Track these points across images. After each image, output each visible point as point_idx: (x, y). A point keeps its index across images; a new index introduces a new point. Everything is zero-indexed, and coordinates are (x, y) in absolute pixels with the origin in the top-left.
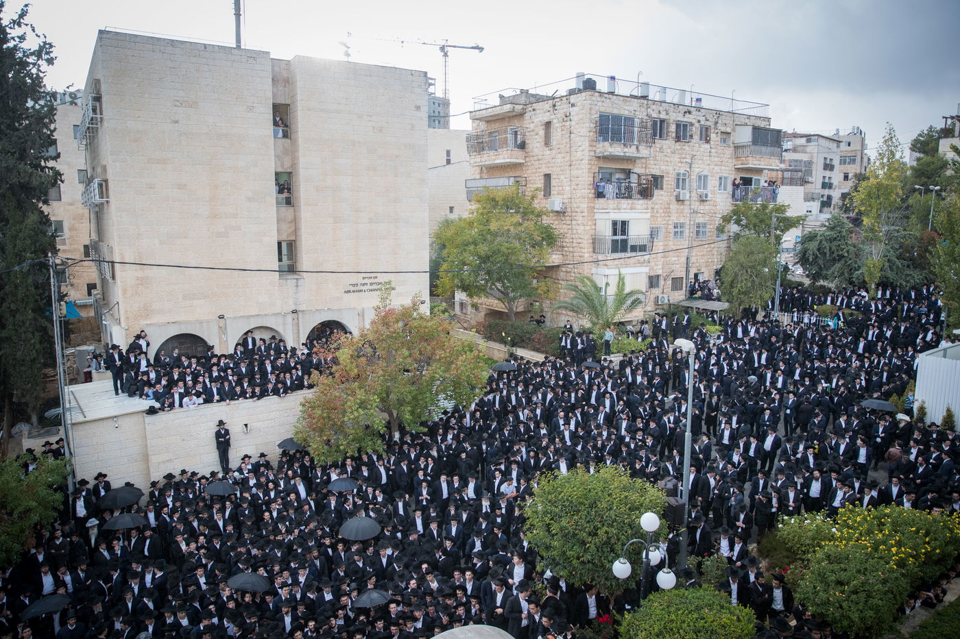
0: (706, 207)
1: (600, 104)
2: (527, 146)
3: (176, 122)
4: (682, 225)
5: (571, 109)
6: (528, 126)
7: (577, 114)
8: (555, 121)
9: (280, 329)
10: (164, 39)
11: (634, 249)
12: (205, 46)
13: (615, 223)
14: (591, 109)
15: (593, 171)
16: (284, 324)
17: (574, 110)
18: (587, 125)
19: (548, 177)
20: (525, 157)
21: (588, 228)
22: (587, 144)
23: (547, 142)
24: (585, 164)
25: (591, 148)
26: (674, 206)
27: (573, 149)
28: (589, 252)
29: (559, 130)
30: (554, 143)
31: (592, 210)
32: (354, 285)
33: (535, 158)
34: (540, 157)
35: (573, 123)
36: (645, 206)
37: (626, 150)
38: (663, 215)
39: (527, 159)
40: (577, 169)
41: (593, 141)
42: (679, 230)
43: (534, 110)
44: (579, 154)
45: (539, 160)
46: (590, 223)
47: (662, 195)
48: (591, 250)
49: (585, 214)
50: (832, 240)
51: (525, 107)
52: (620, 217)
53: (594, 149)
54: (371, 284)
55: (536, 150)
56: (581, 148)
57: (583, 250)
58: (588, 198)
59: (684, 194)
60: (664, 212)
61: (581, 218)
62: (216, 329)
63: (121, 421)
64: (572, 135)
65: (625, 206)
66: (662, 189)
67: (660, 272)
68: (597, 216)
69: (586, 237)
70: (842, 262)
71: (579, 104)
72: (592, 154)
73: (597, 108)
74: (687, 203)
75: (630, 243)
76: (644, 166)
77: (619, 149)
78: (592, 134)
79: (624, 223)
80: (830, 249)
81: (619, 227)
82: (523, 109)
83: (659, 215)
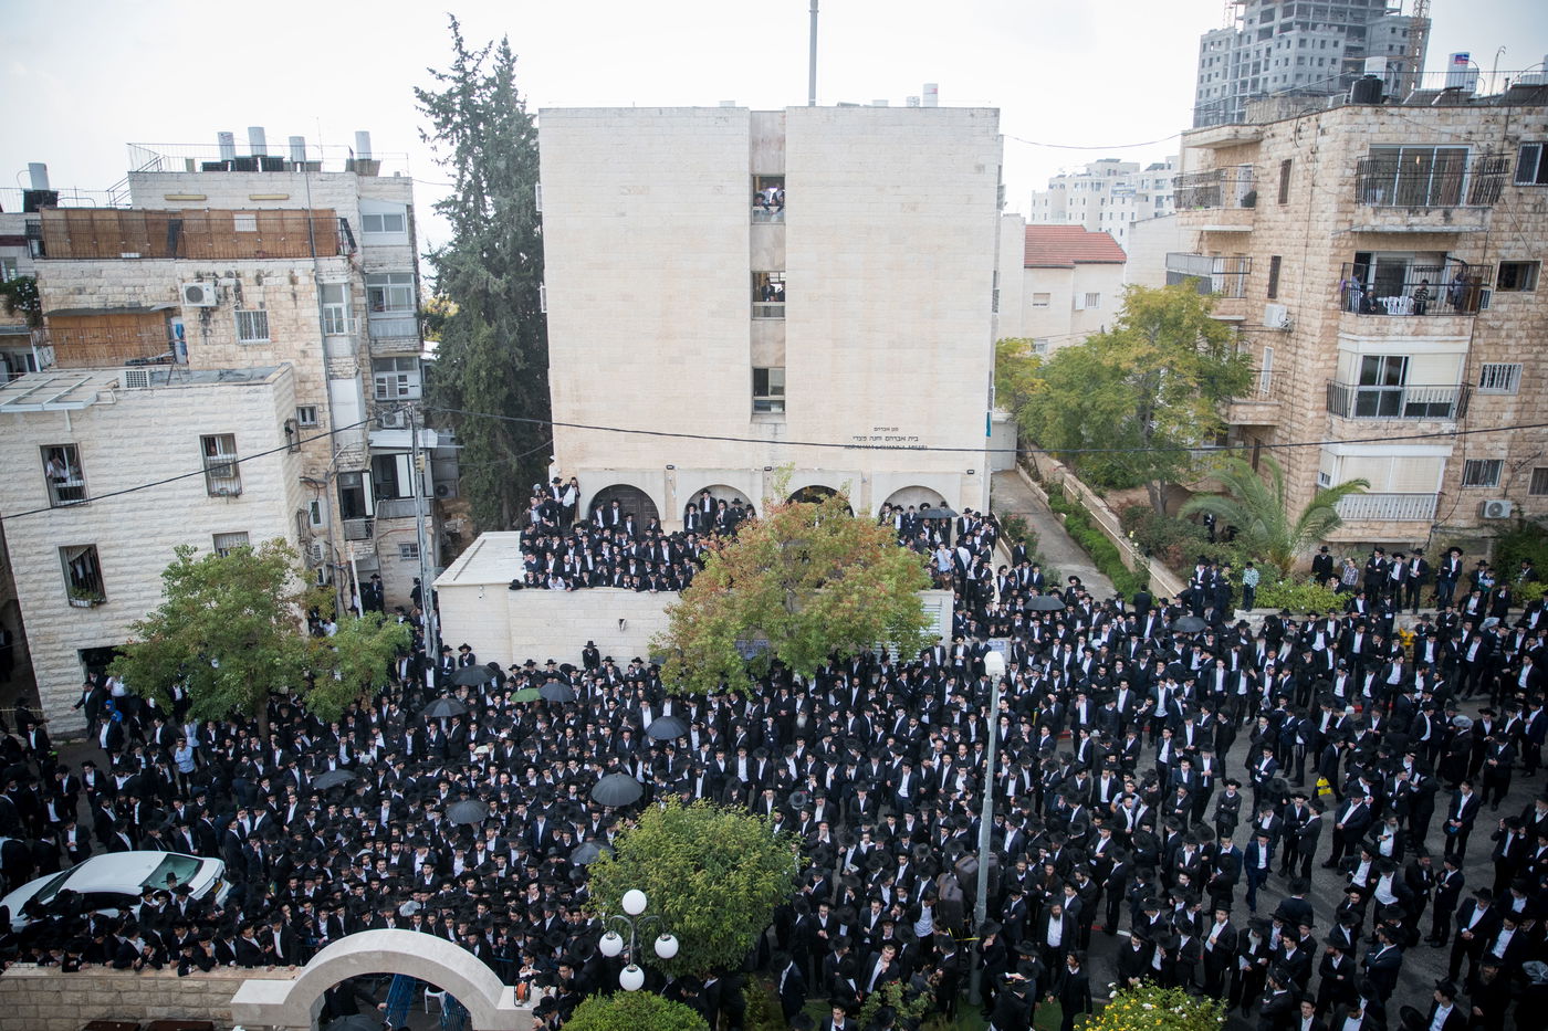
1: (1374, 128)
2: (1258, 201)
3: (623, 215)
5: (1320, 139)
6: (1262, 164)
7: (1327, 151)
8: (1297, 159)
9: (746, 491)
10: (610, 109)
11: (1416, 410)
12: (660, 110)
13: (1370, 361)
14: (1348, 142)
15: (1342, 259)
16: (752, 485)
17: (1324, 141)
18: (1338, 172)
19: (1276, 261)
20: (1255, 221)
21: (1321, 364)
22: (1334, 210)
23: (1283, 199)
24: (1326, 247)
25: (1343, 217)
27: (1314, 215)
28: (1317, 410)
29: (1301, 178)
30: (1291, 199)
31: (1332, 333)
32: (860, 438)
33: (1266, 225)
34: (1271, 224)
35: (1320, 166)
36: (1453, 329)
37: (1414, 220)
38: (1524, 341)
39: (1256, 225)
40: (1315, 254)
41: (1349, 202)
43: (1273, 135)
44: (1321, 226)
45: (1270, 229)
46: (1325, 356)
47: (1528, 302)
48: (1324, 405)
49: (1317, 340)
51: (1259, 129)
52: (1389, 349)
53: (1350, 216)
54: (887, 438)
55: (1268, 210)
56: (1324, 215)
57: (1306, 405)
58: (1325, 309)
60: (1528, 336)
61: (1310, 346)
62: (661, 483)
63: (487, 590)
64: (1316, 190)
65: (1399, 329)
66: (1531, 289)
67: (1502, 455)
68: (1342, 345)
69: (1313, 381)
71: (1331, 130)
72: (1346, 226)
73: (1365, 137)
75: (1408, 399)
76: (1481, 243)
77: (1397, 220)
78: (1346, 189)
79: (1395, 362)
81: (1382, 370)
82: (1257, 132)
83: (1512, 342)
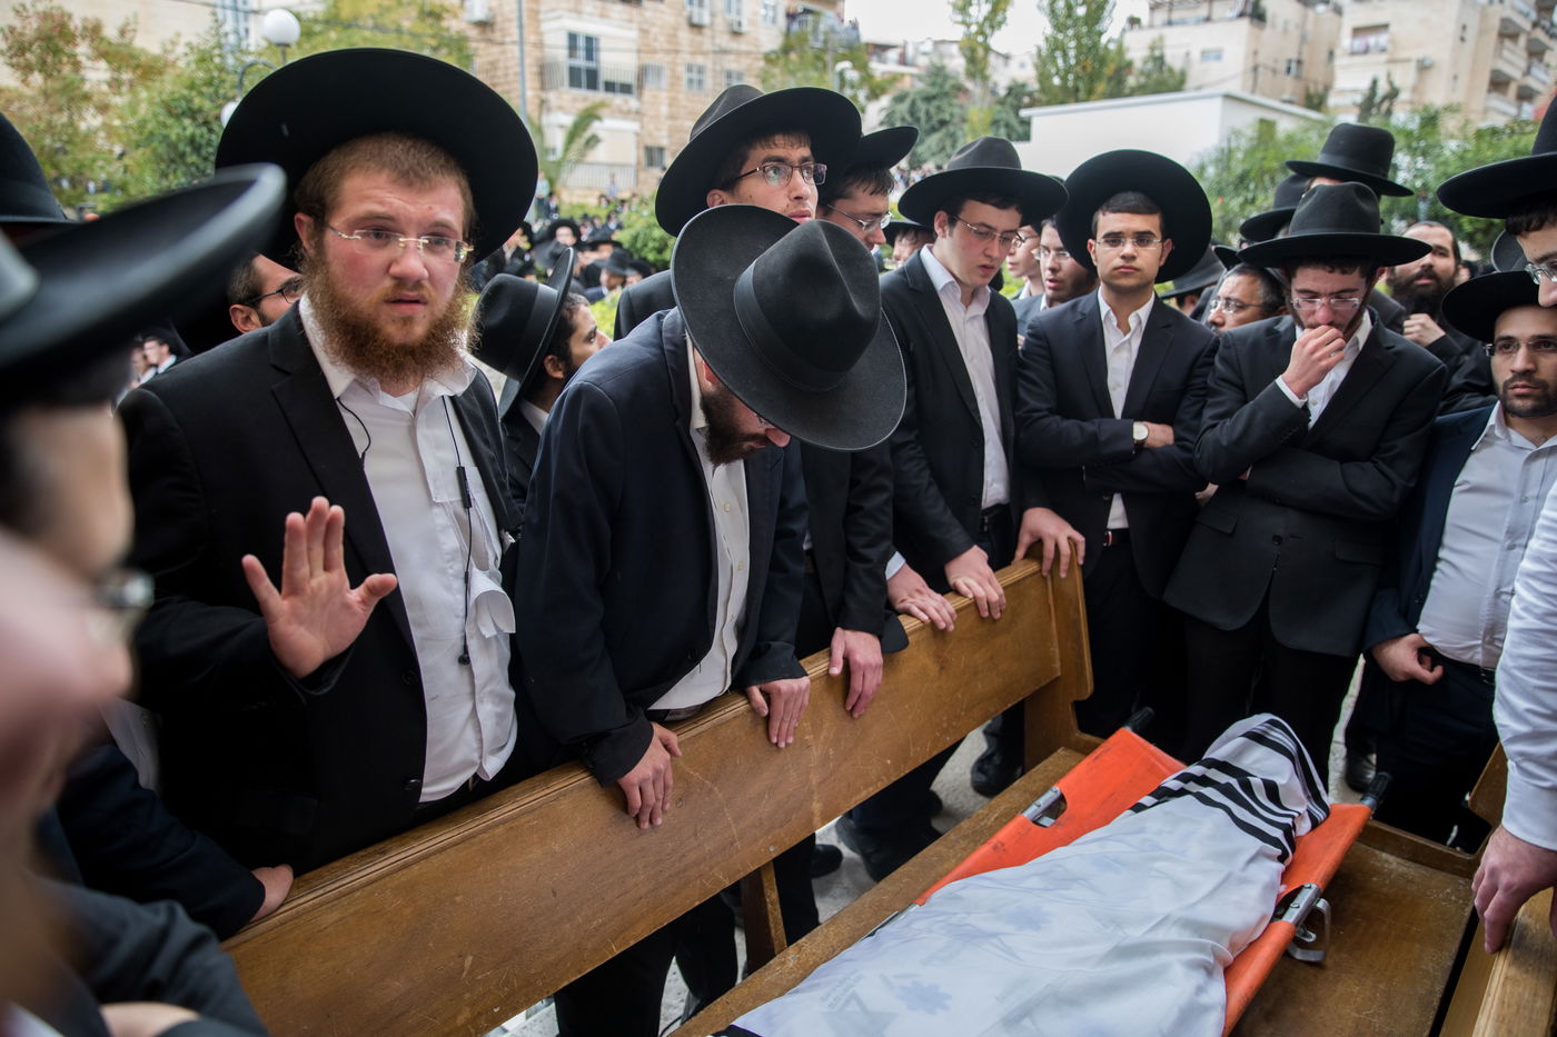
0: (742, 45)
4: (701, 70)
11: (610, 87)
13: (573, 37)
26: (685, 35)
28: (533, 90)
31: (535, 15)
36: (627, 16)
42: (695, 76)
46: (532, 38)
50: (929, 99)
52: (585, 27)
59: (700, 15)
65: (589, 10)
67: (664, 142)
70: (944, 130)
74: (707, 32)
75: (604, 76)
79: (590, 40)
80: (927, 113)
81: (581, 43)
